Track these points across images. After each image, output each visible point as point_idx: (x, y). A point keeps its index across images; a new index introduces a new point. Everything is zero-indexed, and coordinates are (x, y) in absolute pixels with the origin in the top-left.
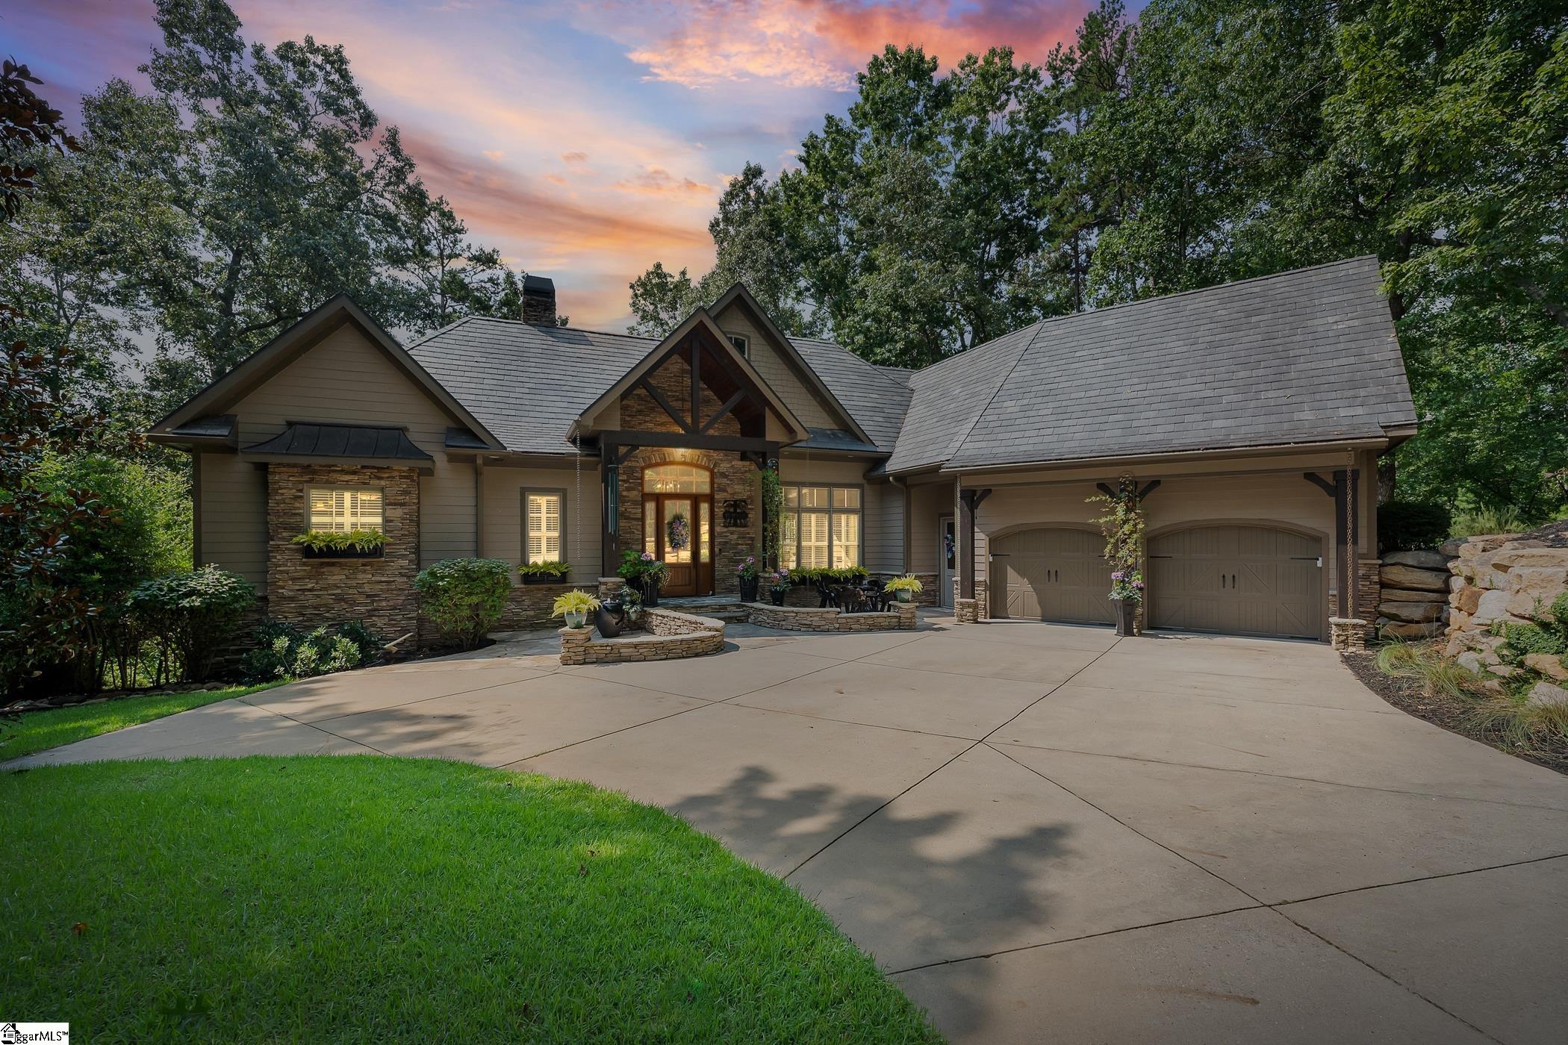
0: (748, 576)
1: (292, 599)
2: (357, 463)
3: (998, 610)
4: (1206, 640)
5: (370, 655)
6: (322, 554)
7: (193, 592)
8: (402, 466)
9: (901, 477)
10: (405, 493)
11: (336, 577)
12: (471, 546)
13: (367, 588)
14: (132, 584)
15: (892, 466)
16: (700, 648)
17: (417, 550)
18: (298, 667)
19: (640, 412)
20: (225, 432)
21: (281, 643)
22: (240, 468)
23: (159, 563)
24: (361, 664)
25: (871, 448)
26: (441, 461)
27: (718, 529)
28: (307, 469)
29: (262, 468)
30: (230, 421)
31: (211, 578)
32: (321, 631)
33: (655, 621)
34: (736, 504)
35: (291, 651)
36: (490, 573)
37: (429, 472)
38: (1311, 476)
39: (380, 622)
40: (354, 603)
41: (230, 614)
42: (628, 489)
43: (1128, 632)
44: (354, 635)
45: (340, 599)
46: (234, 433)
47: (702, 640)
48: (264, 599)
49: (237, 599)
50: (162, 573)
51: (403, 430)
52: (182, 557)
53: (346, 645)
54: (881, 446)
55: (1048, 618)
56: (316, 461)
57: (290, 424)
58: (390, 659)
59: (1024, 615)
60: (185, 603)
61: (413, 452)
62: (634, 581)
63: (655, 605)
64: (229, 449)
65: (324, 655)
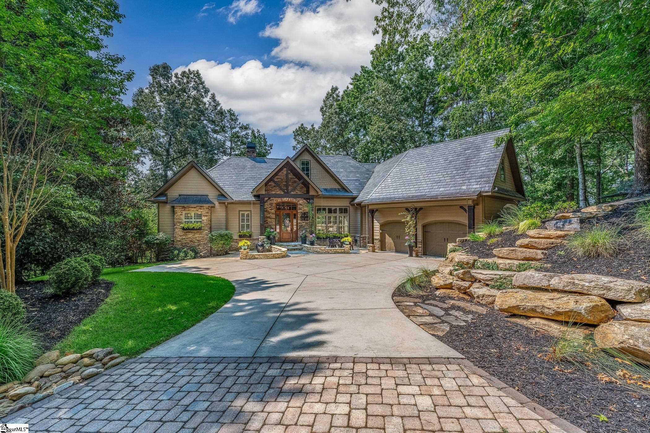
0: (303, 236)
1: (180, 241)
2: (195, 205)
3: (383, 248)
4: (434, 259)
5: (197, 256)
6: (186, 229)
7: (157, 239)
8: (207, 205)
9: (359, 204)
10: (207, 213)
11: (190, 235)
12: (225, 227)
13: (198, 239)
14: (144, 237)
15: (357, 201)
16: (277, 256)
17: (211, 228)
18: (180, 258)
19: (275, 186)
20: (165, 198)
21: (176, 252)
22: (168, 207)
23: (150, 231)
24: (195, 258)
25: (352, 194)
26: (217, 204)
27: (299, 221)
28: (184, 207)
29: (173, 207)
30: (166, 195)
31: (161, 236)
32: (185, 249)
33: (273, 249)
34: (305, 214)
35: (178, 254)
36: (226, 235)
37: (214, 207)
38: (462, 207)
39: (201, 248)
40: (194, 242)
41: (165, 245)
42: (271, 210)
43: (411, 255)
44: (193, 251)
45: (191, 241)
46: (167, 198)
47: (278, 254)
48: (173, 241)
49: (167, 241)
50: (151, 234)
51: (207, 196)
52: (155, 230)
53: (191, 253)
54: (355, 193)
55: (397, 251)
56: (185, 205)
57: (180, 195)
58: (201, 257)
59: (390, 250)
60: (155, 242)
61: (209, 202)
62: (268, 238)
63: (274, 244)
64: (166, 203)
65: (186, 256)
